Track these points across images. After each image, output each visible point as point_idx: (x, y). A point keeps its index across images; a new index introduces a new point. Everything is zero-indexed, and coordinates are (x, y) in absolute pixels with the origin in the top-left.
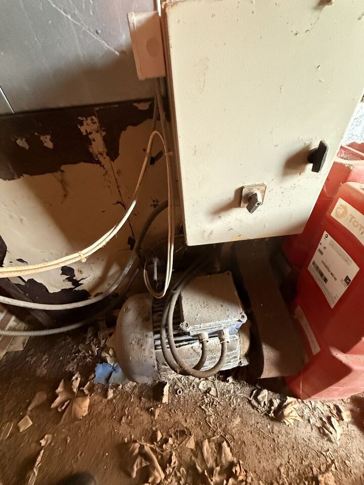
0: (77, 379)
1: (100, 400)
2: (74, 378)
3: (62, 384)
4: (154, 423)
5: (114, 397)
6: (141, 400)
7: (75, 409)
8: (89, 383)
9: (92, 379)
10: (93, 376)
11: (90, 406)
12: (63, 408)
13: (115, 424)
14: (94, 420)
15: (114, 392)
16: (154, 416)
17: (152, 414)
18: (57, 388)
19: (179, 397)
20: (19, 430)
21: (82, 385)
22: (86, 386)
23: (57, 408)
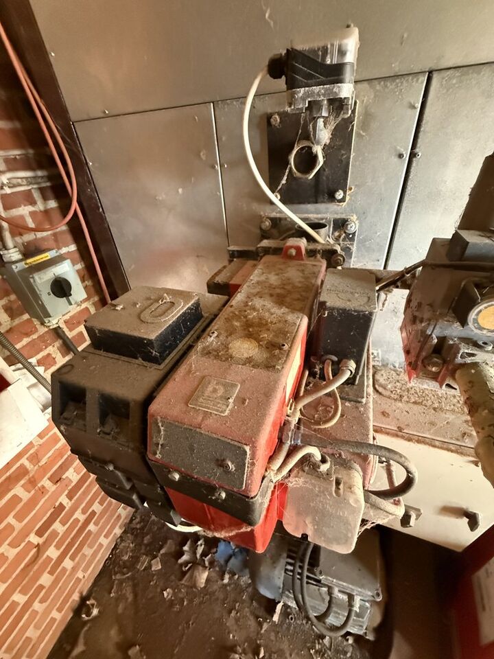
0: (201, 545)
1: (215, 579)
2: (199, 543)
3: (189, 543)
4: (259, 636)
5: (229, 584)
6: (252, 603)
7: (196, 577)
8: (210, 555)
9: (214, 553)
10: (215, 550)
11: (208, 580)
12: (187, 568)
13: (225, 614)
14: (208, 596)
15: (230, 578)
16: (261, 629)
17: (260, 625)
18: (184, 546)
19: (290, 624)
20: (151, 568)
21: (204, 554)
22: (208, 558)
23: (181, 565)
